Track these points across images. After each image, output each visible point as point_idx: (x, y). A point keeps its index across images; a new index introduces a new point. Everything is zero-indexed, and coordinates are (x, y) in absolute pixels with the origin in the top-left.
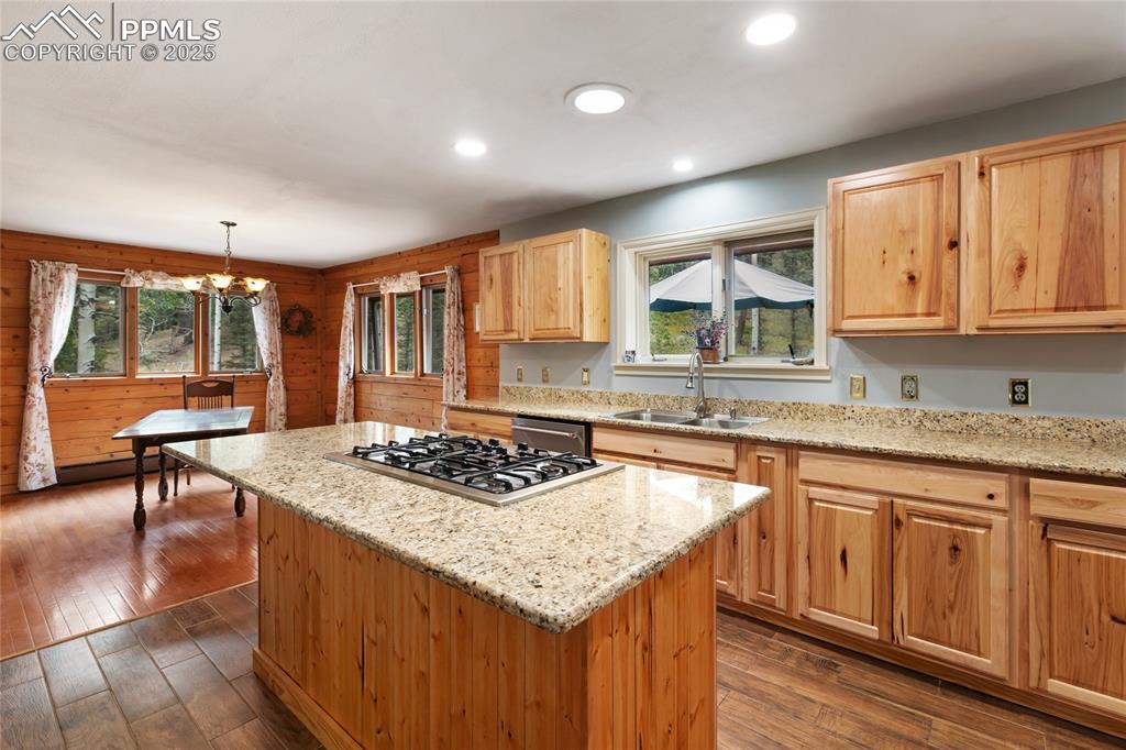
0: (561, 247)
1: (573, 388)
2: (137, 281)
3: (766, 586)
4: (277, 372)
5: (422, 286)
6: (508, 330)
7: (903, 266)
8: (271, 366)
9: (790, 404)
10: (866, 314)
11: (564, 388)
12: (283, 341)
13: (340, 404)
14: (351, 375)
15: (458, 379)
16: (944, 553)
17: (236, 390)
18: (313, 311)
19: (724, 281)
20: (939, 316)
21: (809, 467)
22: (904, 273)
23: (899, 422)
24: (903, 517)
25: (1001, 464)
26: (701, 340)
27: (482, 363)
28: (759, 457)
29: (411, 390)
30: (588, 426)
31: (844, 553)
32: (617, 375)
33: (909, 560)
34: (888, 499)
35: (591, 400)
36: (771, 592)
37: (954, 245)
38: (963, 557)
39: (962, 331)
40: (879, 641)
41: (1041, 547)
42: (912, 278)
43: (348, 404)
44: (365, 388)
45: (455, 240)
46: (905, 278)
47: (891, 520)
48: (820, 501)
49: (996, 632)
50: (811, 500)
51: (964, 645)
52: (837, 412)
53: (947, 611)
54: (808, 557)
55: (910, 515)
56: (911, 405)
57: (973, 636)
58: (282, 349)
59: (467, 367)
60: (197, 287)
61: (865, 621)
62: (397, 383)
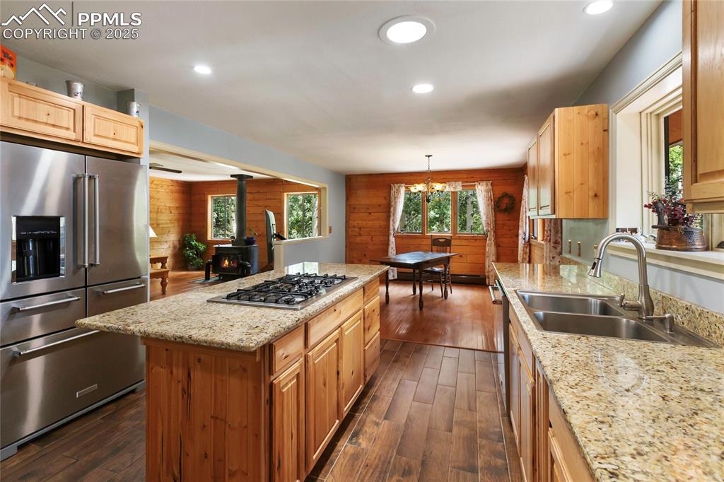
4: (491, 236)
8: (488, 231)
12: (495, 216)
13: (519, 258)
14: (527, 239)
18: (515, 196)
43: (524, 259)
44: (533, 249)
58: (495, 221)
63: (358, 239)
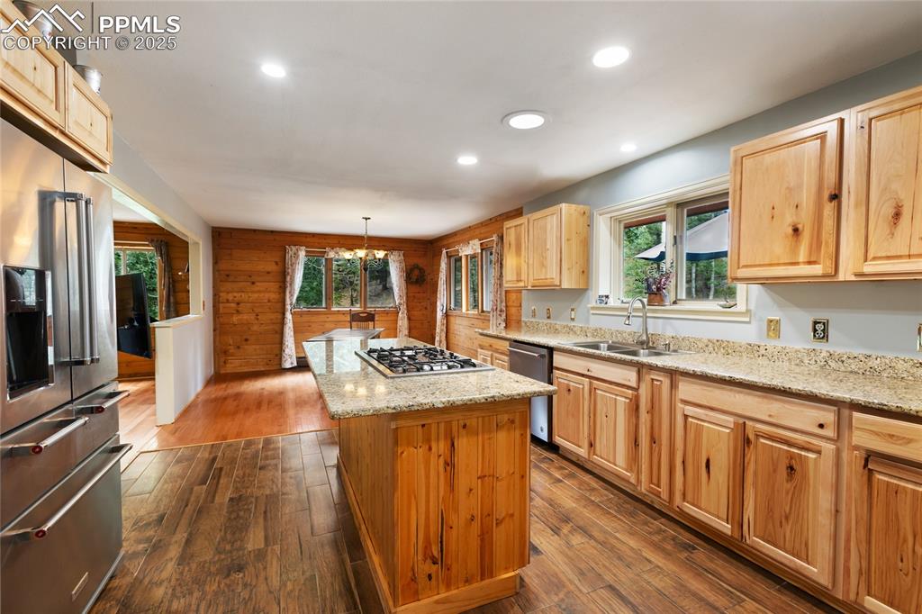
0: (549, 218)
1: (565, 324)
2: (332, 255)
3: (655, 481)
4: (403, 308)
5: (482, 250)
6: (519, 281)
7: (789, 219)
8: (400, 304)
9: (715, 341)
10: (757, 263)
11: (559, 323)
12: (407, 288)
13: (438, 330)
14: (444, 311)
15: (500, 315)
16: (782, 472)
17: (376, 319)
18: (425, 268)
19: (675, 237)
20: (819, 264)
21: (686, 390)
22: (789, 225)
23: (806, 361)
24: (752, 437)
25: (827, 397)
26: (649, 287)
27: (515, 304)
28: (652, 380)
29: (476, 322)
30: (551, 350)
31: (708, 461)
32: (593, 314)
33: (755, 473)
34: (741, 421)
35: (575, 333)
36: (659, 487)
37: (835, 197)
38: (798, 476)
39: (841, 277)
40: (732, 537)
41: (862, 476)
42: (796, 230)
43: (442, 330)
44: (452, 319)
45: (500, 215)
46: (790, 230)
47: (744, 439)
48: (692, 417)
49: (822, 546)
50: (686, 417)
51: (795, 552)
52: (753, 349)
53: (783, 520)
54: (683, 462)
55: (757, 436)
56: (819, 346)
57: (803, 546)
58: (407, 293)
59: (507, 306)
60: (350, 257)
61: (722, 520)
62: (468, 317)
63: (235, 319)
